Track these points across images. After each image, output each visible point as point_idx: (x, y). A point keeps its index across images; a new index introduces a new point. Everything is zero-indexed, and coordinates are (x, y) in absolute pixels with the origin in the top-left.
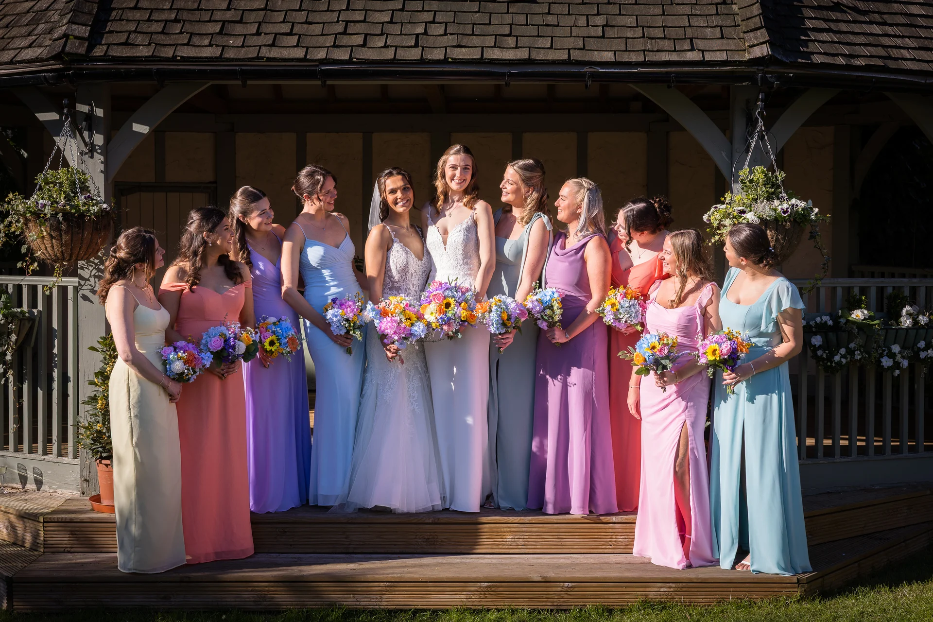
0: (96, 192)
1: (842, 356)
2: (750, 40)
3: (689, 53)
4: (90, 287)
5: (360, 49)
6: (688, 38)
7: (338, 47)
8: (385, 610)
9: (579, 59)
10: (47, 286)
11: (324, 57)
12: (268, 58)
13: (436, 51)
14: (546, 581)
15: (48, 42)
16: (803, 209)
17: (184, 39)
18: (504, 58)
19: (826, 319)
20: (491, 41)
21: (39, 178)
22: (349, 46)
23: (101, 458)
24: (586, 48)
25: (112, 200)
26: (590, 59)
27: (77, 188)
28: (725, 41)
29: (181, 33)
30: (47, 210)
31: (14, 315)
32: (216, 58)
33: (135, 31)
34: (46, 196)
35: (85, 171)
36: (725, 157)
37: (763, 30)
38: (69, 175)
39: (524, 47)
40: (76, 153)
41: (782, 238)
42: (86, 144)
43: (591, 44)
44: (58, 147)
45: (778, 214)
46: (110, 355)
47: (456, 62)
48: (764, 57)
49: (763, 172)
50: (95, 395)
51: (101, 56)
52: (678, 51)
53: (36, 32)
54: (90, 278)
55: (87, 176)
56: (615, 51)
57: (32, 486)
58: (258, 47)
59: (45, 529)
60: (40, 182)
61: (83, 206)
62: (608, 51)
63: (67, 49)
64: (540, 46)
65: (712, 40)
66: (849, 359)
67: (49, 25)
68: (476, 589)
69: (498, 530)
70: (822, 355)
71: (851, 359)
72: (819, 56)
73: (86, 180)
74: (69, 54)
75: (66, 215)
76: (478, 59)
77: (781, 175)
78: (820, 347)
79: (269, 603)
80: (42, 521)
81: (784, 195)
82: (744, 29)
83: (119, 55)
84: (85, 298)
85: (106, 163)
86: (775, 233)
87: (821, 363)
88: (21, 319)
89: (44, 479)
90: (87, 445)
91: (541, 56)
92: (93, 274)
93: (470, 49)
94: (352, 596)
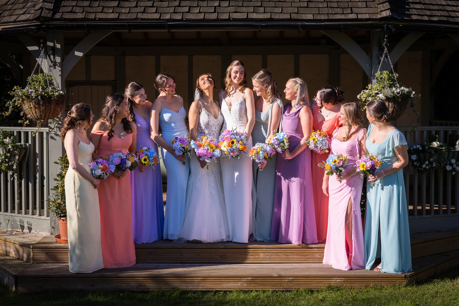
0: (57, 86)
1: (427, 165)
2: (381, 8)
3: (350, 15)
4: (55, 133)
5: (187, 14)
6: (350, 7)
7: (176, 13)
8: (201, 291)
9: (295, 18)
10: (33, 132)
11: (169, 18)
12: (141, 19)
13: (224, 15)
14: (280, 277)
15: (33, 11)
16: (407, 92)
17: (100, 9)
18: (258, 18)
19: (418, 147)
20: (251, 9)
21: (29, 79)
22: (181, 13)
23: (61, 217)
24: (299, 13)
25: (65, 89)
26: (301, 18)
27: (48, 84)
28: (368, 9)
29: (98, 6)
30: (33, 95)
31: (17, 146)
32: (116, 19)
33: (76, 6)
34: (32, 88)
35: (52, 75)
36: (368, 66)
37: (387, 3)
38: (44, 77)
39: (268, 13)
40: (47, 66)
41: (397, 107)
42: (52, 62)
43: (301, 10)
44: (38, 63)
45: (395, 95)
46: (65, 166)
47: (235, 20)
48: (387, 17)
49: (387, 74)
50: (57, 186)
51: (59, 18)
52: (345, 14)
53: (27, 7)
54: (54, 128)
55: (53, 78)
56: (313, 14)
57: (26, 230)
58: (136, 13)
59: (33, 251)
60: (29, 81)
61: (51, 92)
62: (310, 14)
63: (42, 15)
64: (276, 12)
65: (362, 8)
66: (430, 167)
67: (33, 3)
68: (246, 280)
69: (256, 251)
70: (417, 164)
71: (431, 166)
72: (415, 16)
73: (52, 80)
74: (43, 17)
75: (42, 97)
76: (245, 18)
77: (396, 75)
78: (416, 160)
79: (143, 288)
80: (32, 248)
81: (398, 85)
82: (378, 3)
83: (68, 17)
84: (52, 138)
85: (62, 71)
86: (393, 104)
87: (416, 168)
88: (21, 148)
89: (33, 227)
90: (53, 210)
91: (277, 17)
92: (56, 126)
93: (241, 13)
94: (184, 284)
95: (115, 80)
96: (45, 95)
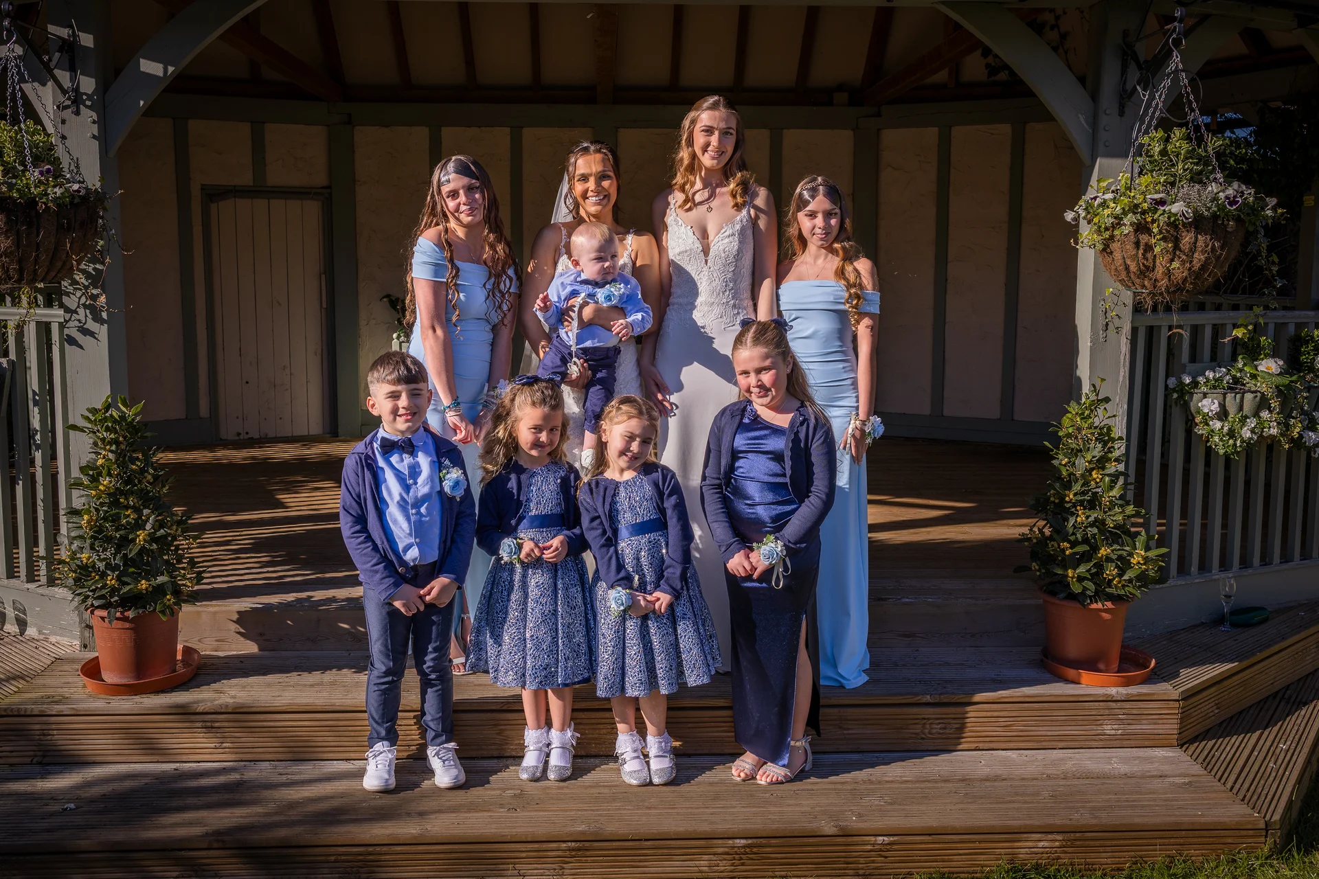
0: (72, 167)
1: (1252, 430)
4: (77, 323)
14: (846, 834)
16: (1254, 200)
19: (1220, 374)
23: (95, 606)
27: (26, 156)
36: (1083, 122)
38: (14, 134)
40: (51, 108)
41: (1220, 248)
42: (64, 92)
45: (1221, 206)
46: (103, 440)
49: (1185, 138)
54: (78, 309)
57: (12, 627)
61: (36, 186)
68: (726, 850)
77: (1212, 144)
78: (1214, 415)
81: (1219, 176)
84: (72, 341)
85: (102, 123)
86: (1211, 240)
89: (29, 620)
92: (83, 300)
94: (511, 866)
95: (329, 187)
96: (10, 197)
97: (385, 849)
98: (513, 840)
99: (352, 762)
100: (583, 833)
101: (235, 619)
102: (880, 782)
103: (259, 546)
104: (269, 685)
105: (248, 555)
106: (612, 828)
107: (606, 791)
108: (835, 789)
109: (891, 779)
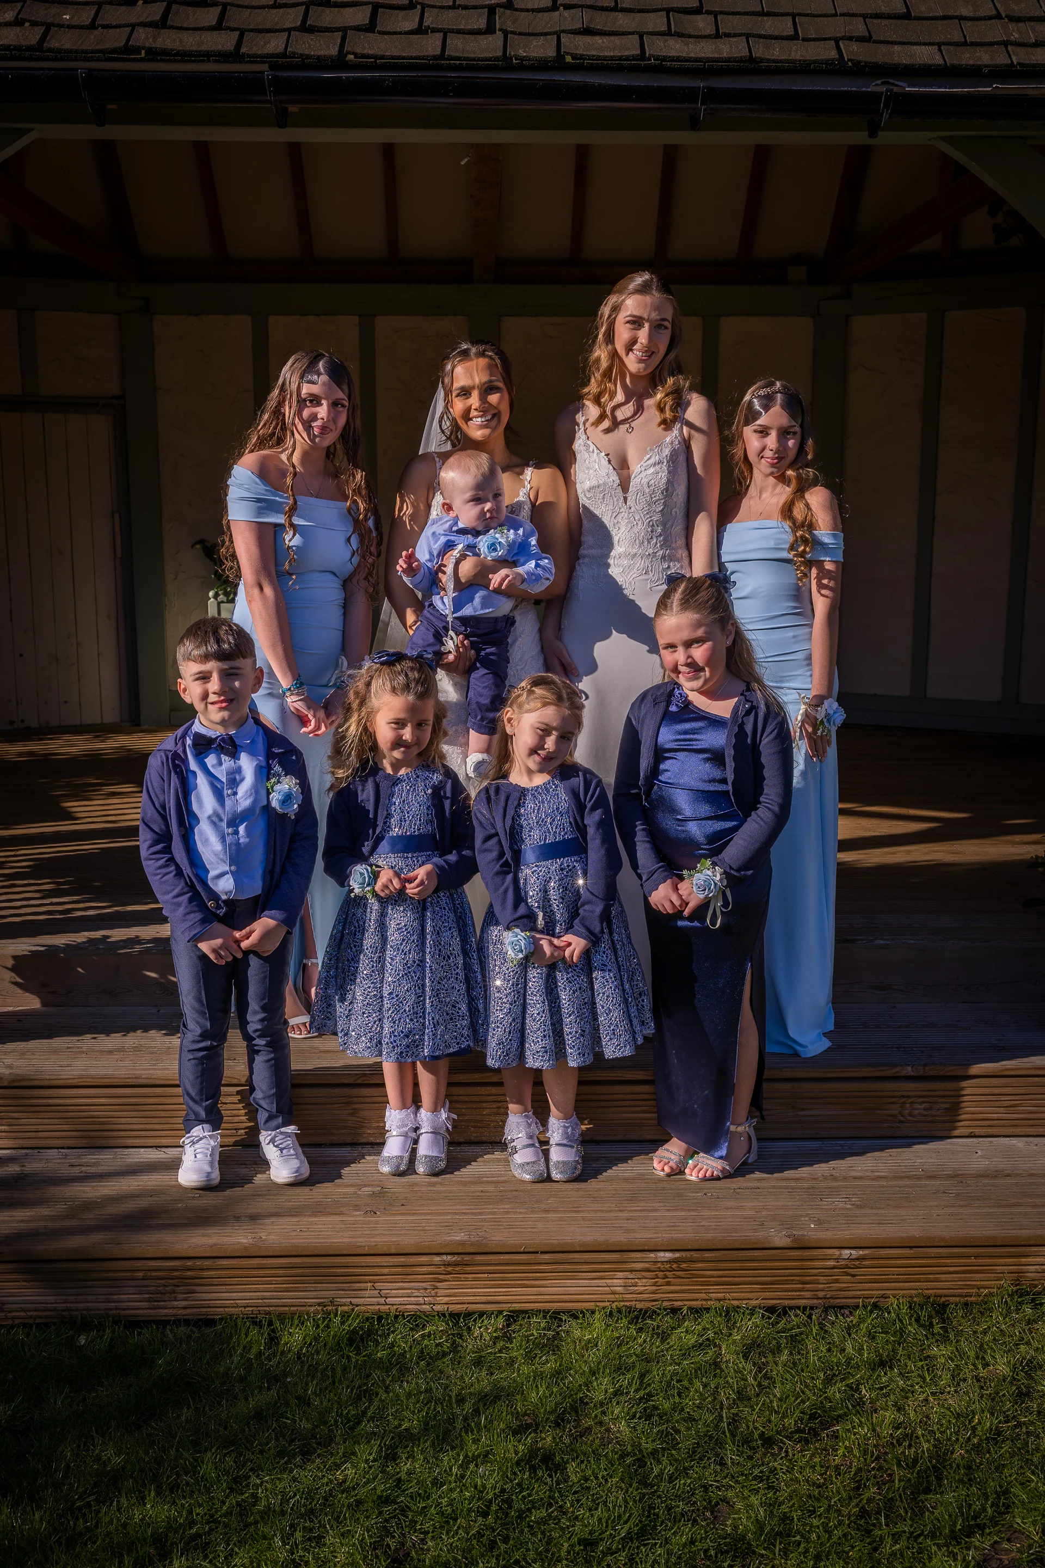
5: (362, 35)
7: (312, 30)
8: (444, 1315)
9: (863, 60)
11: (281, 49)
12: (150, 51)
13: (535, 42)
14: (802, 1247)
18: (692, 55)
22: (338, 29)
24: (875, 38)
26: (883, 62)
32: (29, 48)
39: (735, 35)
43: (884, 29)
47: (584, 64)
58: (128, 29)
62: (925, 44)
64: (770, 33)
68: (647, 1265)
76: (634, 58)
79: (183, 1303)
91: (777, 52)
93: (612, 38)
94: (369, 1285)
95: (122, 397)
97: (207, 1263)
98: (372, 1252)
99: (163, 1149)
100: (461, 1243)
101: (9, 965)
102: (845, 1179)
103: (40, 869)
104: (55, 1051)
105: (26, 882)
106: (498, 1237)
107: (491, 1188)
108: (787, 1188)
109: (859, 1174)
